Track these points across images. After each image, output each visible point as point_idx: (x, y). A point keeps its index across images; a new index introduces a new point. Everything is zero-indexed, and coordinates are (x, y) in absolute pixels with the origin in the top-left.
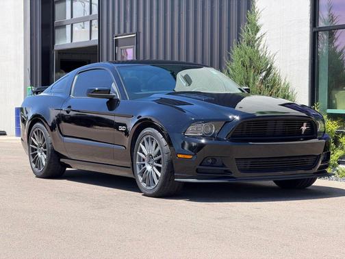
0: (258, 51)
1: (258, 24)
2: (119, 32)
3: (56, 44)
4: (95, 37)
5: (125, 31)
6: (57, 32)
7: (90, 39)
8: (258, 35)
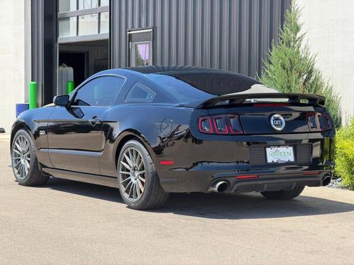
0: (298, 52)
1: (299, 22)
2: (133, 27)
3: (60, 37)
4: (105, 31)
5: (140, 26)
6: (61, 24)
7: (99, 32)
8: (299, 35)
